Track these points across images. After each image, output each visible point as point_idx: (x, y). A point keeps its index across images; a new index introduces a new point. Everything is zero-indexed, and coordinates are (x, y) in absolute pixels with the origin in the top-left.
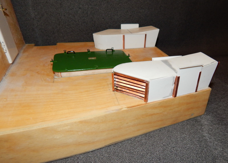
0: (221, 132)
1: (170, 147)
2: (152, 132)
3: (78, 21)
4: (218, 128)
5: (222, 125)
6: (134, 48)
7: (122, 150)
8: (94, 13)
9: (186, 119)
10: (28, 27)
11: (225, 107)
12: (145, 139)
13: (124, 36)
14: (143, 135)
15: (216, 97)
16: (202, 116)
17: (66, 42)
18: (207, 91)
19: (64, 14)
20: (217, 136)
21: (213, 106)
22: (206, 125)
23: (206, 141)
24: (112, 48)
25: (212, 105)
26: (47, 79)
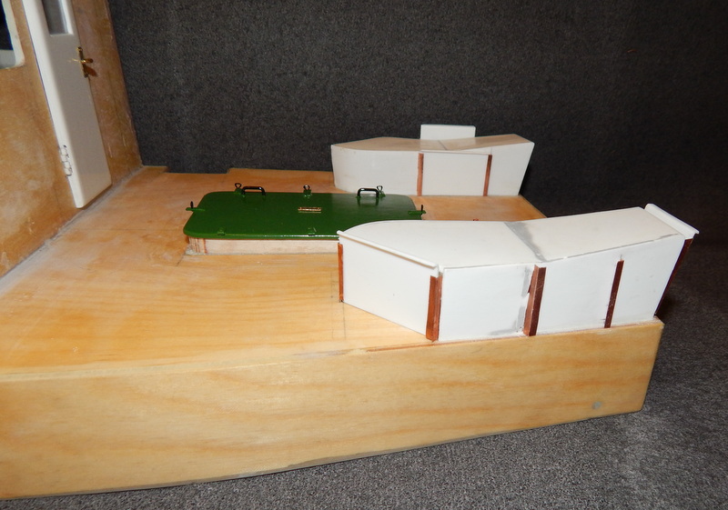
0: (689, 471)
1: (498, 497)
2: (450, 444)
3: (297, 109)
4: (678, 458)
5: (696, 450)
6: (451, 194)
7: (340, 485)
8: (345, 89)
9: (575, 419)
10: (154, 117)
11: (722, 396)
12: (423, 461)
13: (421, 157)
14: (418, 450)
15: (696, 362)
16: (634, 415)
17: (257, 168)
18: (647, 329)
19: (259, 86)
20: (671, 483)
21: (680, 389)
22: (639, 442)
23: (628, 494)
24: (380, 188)
25: (678, 386)
26: (166, 254)
